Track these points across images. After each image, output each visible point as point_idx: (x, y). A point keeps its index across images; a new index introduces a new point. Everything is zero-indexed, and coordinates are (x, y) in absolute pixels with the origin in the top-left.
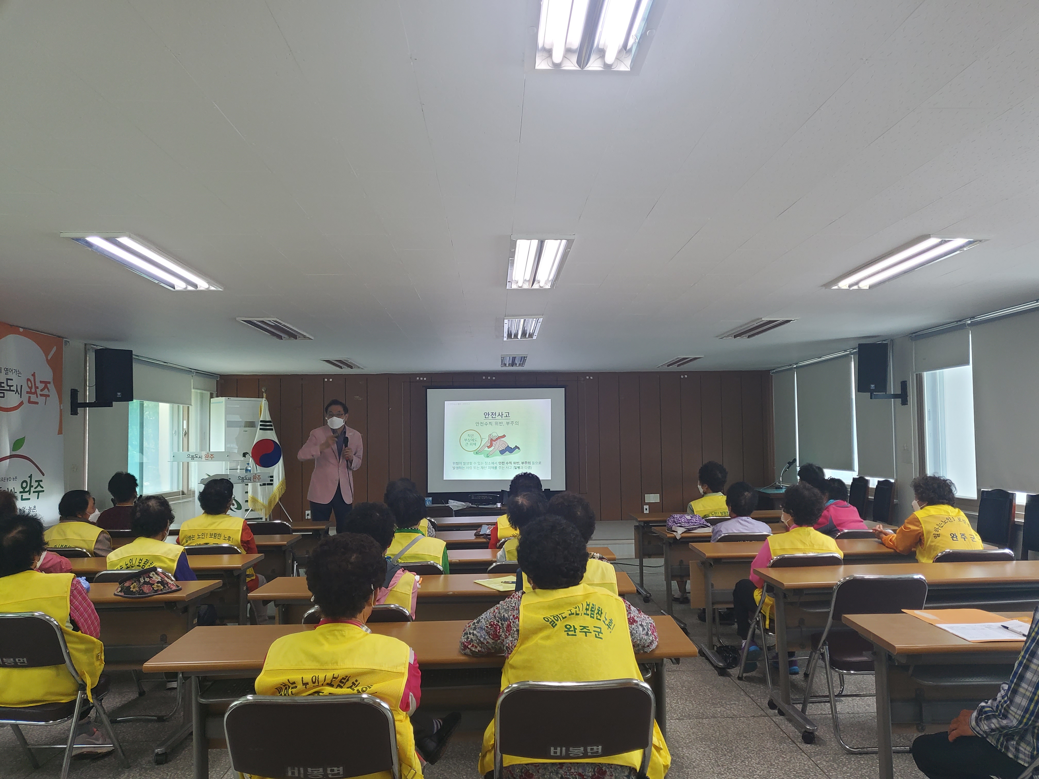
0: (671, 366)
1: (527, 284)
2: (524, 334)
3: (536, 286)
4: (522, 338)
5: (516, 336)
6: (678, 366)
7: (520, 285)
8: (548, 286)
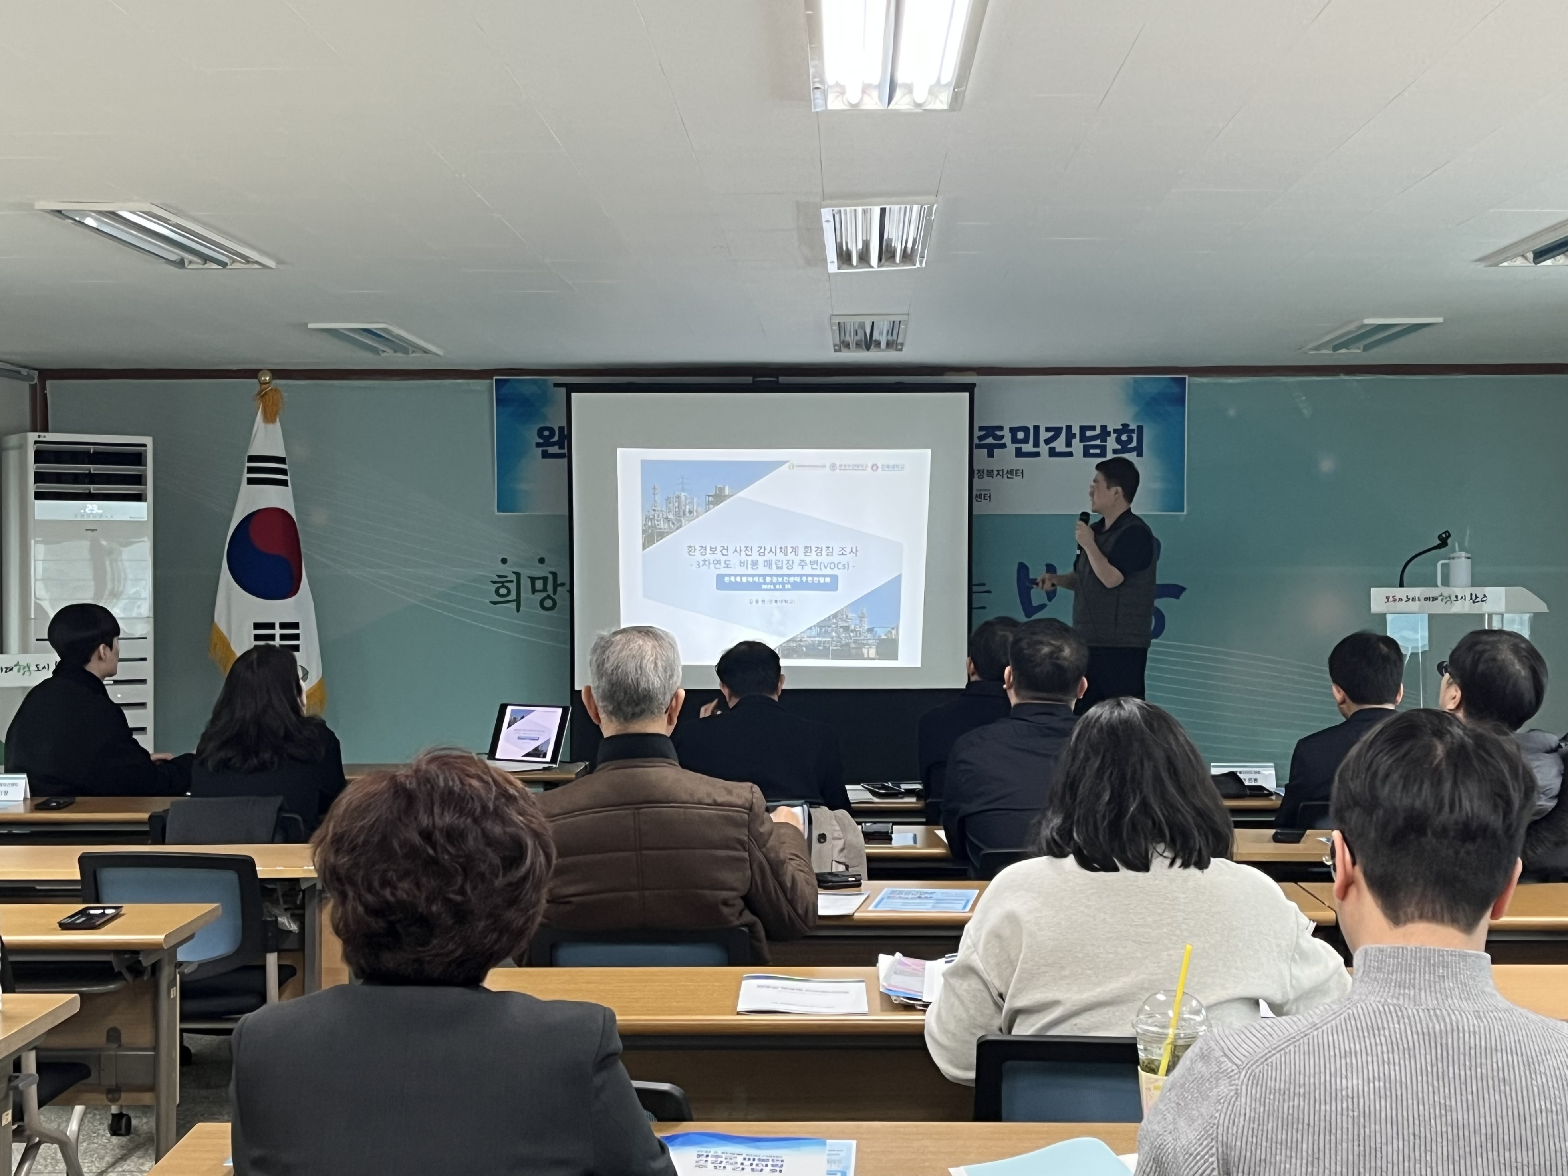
0: (1343, 351)
1: (875, 94)
2: (886, 252)
3: (901, 103)
4: (882, 266)
5: (864, 257)
6: (1366, 348)
7: (854, 101)
8: (942, 102)
